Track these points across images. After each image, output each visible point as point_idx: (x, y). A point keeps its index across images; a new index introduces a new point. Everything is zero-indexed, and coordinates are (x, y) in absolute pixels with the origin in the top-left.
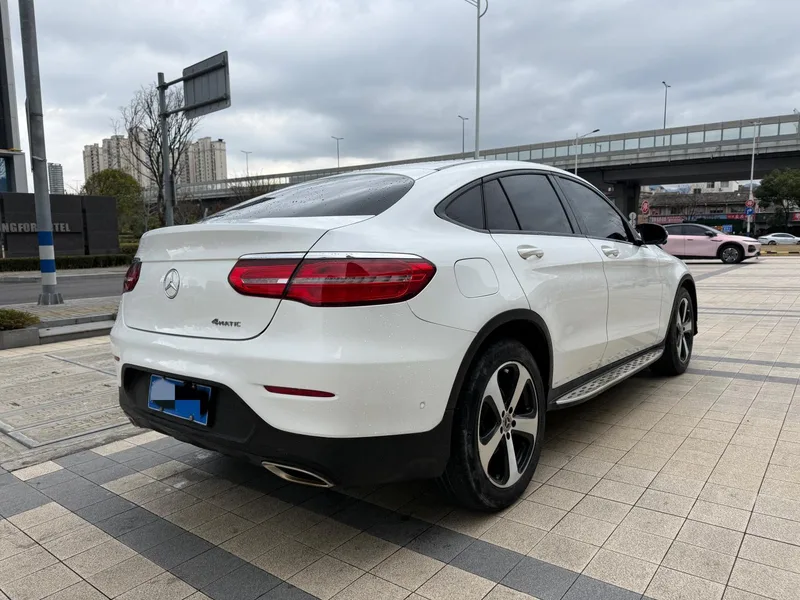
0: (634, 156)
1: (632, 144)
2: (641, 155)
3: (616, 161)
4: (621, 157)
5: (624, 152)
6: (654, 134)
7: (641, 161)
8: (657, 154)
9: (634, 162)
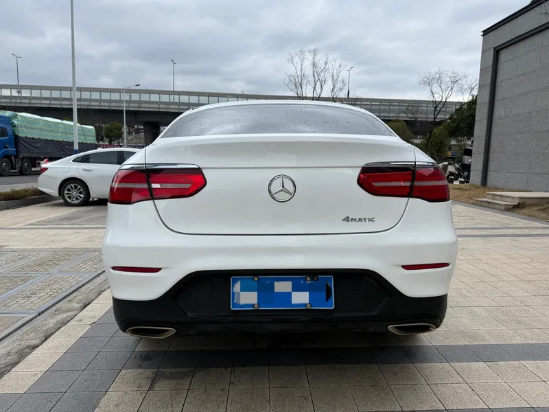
0: (157, 106)
1: (155, 98)
2: (161, 106)
3: (144, 108)
4: (149, 106)
5: (149, 102)
6: (169, 93)
7: (161, 110)
8: (171, 106)
9: (157, 110)
